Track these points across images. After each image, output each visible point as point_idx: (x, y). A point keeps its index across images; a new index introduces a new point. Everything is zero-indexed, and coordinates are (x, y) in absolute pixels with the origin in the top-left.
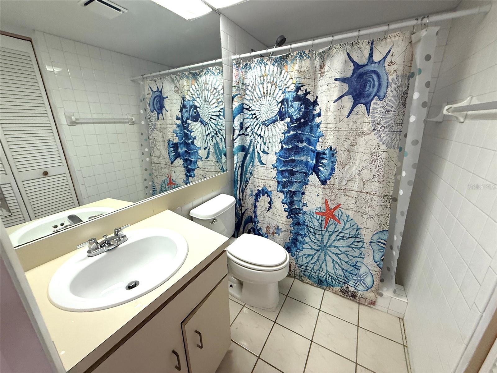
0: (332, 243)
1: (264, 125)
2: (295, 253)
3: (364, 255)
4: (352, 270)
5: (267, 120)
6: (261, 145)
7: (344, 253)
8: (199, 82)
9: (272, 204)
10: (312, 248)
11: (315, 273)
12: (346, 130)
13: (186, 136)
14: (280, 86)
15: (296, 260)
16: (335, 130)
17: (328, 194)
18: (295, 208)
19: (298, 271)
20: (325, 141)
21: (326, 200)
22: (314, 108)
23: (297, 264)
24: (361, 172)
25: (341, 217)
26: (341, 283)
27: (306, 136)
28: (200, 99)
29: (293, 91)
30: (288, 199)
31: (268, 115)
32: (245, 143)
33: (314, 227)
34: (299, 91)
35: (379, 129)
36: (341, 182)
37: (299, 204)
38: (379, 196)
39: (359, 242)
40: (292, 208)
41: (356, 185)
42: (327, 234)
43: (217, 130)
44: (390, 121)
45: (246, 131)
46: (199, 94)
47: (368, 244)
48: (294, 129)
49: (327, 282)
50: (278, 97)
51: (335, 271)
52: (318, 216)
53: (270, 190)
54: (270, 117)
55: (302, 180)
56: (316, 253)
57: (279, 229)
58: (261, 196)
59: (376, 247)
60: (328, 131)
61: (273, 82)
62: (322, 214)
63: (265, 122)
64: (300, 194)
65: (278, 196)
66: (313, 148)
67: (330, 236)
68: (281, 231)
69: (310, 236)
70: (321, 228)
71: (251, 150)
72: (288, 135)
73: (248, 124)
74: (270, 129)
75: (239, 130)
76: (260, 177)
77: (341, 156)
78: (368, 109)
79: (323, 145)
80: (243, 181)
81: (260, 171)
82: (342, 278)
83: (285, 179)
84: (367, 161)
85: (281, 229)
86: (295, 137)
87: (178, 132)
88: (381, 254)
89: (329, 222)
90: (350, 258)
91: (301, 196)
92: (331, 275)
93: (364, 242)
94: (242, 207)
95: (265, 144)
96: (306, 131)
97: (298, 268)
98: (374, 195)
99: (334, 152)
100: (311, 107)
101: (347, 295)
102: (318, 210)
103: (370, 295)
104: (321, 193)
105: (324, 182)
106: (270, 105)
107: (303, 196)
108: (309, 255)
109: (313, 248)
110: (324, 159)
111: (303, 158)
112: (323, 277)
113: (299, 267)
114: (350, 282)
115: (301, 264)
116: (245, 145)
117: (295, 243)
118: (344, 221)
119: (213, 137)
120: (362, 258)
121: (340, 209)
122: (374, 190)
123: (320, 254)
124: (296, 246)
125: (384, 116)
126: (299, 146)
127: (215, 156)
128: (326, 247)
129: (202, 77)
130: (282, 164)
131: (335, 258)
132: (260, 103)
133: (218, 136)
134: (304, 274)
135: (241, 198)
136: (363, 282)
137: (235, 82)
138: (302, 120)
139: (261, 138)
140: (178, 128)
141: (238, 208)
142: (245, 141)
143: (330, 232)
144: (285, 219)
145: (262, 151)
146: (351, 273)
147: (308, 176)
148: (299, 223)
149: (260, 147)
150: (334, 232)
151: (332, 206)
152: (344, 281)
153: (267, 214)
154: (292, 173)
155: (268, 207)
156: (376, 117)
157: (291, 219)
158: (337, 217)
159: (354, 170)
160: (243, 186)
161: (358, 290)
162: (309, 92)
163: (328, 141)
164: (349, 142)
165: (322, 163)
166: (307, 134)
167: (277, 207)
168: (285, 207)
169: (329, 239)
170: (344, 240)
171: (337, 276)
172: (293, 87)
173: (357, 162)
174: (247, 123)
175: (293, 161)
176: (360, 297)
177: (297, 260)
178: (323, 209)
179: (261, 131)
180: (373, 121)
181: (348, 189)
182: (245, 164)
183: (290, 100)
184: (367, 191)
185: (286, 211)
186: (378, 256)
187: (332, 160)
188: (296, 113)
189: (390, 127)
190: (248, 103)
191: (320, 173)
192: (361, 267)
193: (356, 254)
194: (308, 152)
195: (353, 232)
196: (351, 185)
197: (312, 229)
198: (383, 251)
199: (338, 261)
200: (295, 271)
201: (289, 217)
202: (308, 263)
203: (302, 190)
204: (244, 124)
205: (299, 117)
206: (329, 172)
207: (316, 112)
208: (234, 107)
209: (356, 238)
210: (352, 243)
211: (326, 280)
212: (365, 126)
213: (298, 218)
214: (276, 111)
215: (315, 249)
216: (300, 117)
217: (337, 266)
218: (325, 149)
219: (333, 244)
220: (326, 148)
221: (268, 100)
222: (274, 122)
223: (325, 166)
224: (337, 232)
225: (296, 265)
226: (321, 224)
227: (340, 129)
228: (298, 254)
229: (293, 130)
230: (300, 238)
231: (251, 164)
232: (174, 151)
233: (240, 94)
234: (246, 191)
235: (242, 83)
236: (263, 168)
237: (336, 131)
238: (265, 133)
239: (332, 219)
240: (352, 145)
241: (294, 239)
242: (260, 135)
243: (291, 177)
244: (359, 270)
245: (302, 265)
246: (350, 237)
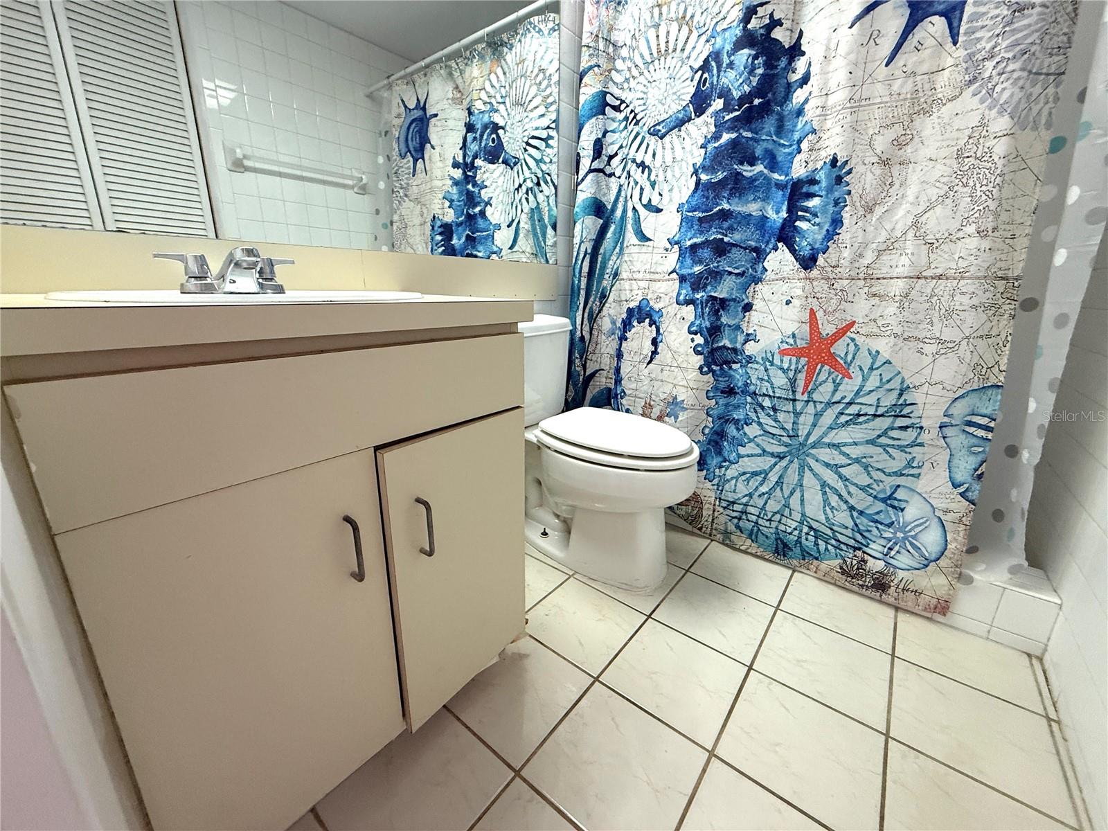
0: (825, 434)
1: (654, 135)
2: (717, 470)
3: (919, 467)
4: (878, 513)
5: (663, 121)
6: (642, 189)
7: (857, 461)
8: (506, 63)
9: (661, 341)
10: (764, 451)
11: (770, 520)
12: (880, 103)
13: (471, 199)
14: (702, 24)
15: (718, 489)
16: (848, 105)
17: (818, 295)
18: (724, 347)
19: (723, 519)
20: (817, 147)
21: (812, 313)
22: (790, 63)
23: (720, 499)
24: (923, 219)
25: (854, 358)
26: (844, 547)
27: (765, 145)
28: (506, 106)
29: (735, 24)
30: (706, 318)
31: (666, 107)
32: (604, 195)
33: (774, 392)
34: (753, 20)
35: (987, 74)
36: (861, 256)
37: (733, 336)
38: (978, 278)
39: (907, 427)
40: (715, 346)
41: (904, 260)
42: (811, 409)
43: (540, 175)
44: (1026, 37)
45: (609, 163)
46: (504, 95)
47: (935, 431)
48: (735, 125)
49: (801, 546)
50: (694, 55)
51: (826, 514)
52: (786, 359)
53: (657, 307)
54: (671, 113)
55: (748, 269)
56: (775, 464)
57: (677, 403)
58: (635, 323)
59: (958, 439)
60: (827, 115)
61: (684, 17)
62: (798, 352)
63: (657, 127)
64: (740, 309)
65: (678, 316)
66: (782, 178)
67: (818, 415)
68: (683, 408)
69: (761, 420)
70: (794, 392)
71: (618, 213)
72: (716, 145)
73: (615, 147)
74: (668, 146)
75: (591, 158)
76: (635, 276)
77: (863, 180)
78: (955, 24)
79: (812, 158)
80: (594, 292)
81: (635, 259)
82: (849, 532)
83: (700, 268)
84: (943, 180)
85: (683, 401)
86: (733, 148)
87: (455, 197)
88: (973, 461)
89: (819, 374)
90: (875, 478)
91: (741, 315)
92: (815, 525)
93: (921, 428)
95: (653, 185)
96: (765, 130)
97: (721, 510)
98: (962, 278)
99: (844, 171)
100: (783, 63)
101: (861, 583)
102: (787, 343)
103: (934, 583)
104: (799, 292)
105: (808, 263)
106: (672, 79)
107: (747, 313)
108: (755, 474)
109: (768, 450)
110: (810, 196)
111: (753, 208)
112: (790, 534)
113: (724, 508)
114: (872, 546)
115: (732, 500)
116: (603, 200)
117: (717, 443)
118: (861, 369)
119: (530, 192)
120: (912, 475)
121: (853, 335)
122: (962, 264)
123: (786, 468)
124: (719, 452)
125: (1007, 29)
126: (744, 173)
127: (531, 241)
128: (805, 449)
129: (514, 49)
131: (829, 477)
132: (647, 79)
133: (541, 191)
134: (738, 527)
135: (587, 337)
136: (911, 544)
137: (589, 34)
138: (757, 102)
139: (643, 172)
140: (454, 187)
141: (577, 361)
142: (606, 191)
143: (818, 405)
144: (695, 374)
145: (644, 206)
146: (876, 521)
147: (765, 259)
148: (733, 389)
149: (641, 194)
150: (830, 404)
151: (827, 329)
152: (852, 542)
153: (646, 372)
154: (721, 249)
155: (650, 354)
156: (979, 40)
157: (710, 377)
158: (842, 362)
159: (901, 217)
160: (591, 308)
161: (895, 567)
162: (780, 19)
163: (827, 143)
164: (891, 134)
165: (806, 210)
166: (768, 138)
167: (674, 345)
168: (695, 343)
169: (814, 425)
170: (861, 423)
171: (831, 529)
172: (736, 14)
173: (911, 193)
174: (611, 143)
175: (725, 215)
176: (901, 586)
177: (720, 488)
178: (802, 339)
179: (646, 153)
180: (971, 56)
181: (878, 276)
182: (602, 251)
183: (726, 52)
184: (939, 271)
185: (698, 353)
186: (965, 467)
187: (837, 194)
188: (741, 81)
189: (1026, 56)
190: (617, 92)
191: (797, 239)
192: (907, 501)
193: (895, 465)
194: (769, 189)
195: (889, 400)
196: (888, 264)
197: (767, 398)
198: (983, 451)
199: (839, 485)
200: (713, 520)
201: (705, 369)
202: (750, 495)
203: (744, 297)
204: (604, 146)
205: (748, 91)
206: (824, 232)
208: (582, 99)
209: (897, 416)
210: (885, 434)
211: (800, 543)
212: (942, 79)
213: (730, 376)
214: (688, 93)
215: (772, 455)
216: (750, 91)
217: (834, 500)
218: (816, 169)
219: (826, 440)
220: (819, 165)
221: (667, 68)
222: (680, 123)
223: (815, 215)
224: (839, 402)
225: (717, 503)
226: (793, 382)
227: (863, 103)
228: (724, 475)
229: (731, 129)
230: (732, 430)
232: (443, 243)
233: (599, 66)
234: (599, 321)
235: (606, 40)
236: (644, 249)
237: (851, 107)
238: (654, 155)
239: (826, 367)
240: (899, 144)
241: (716, 433)
242: (642, 166)
243: (718, 259)
244: (902, 510)
245: (733, 503)
246: (879, 416)
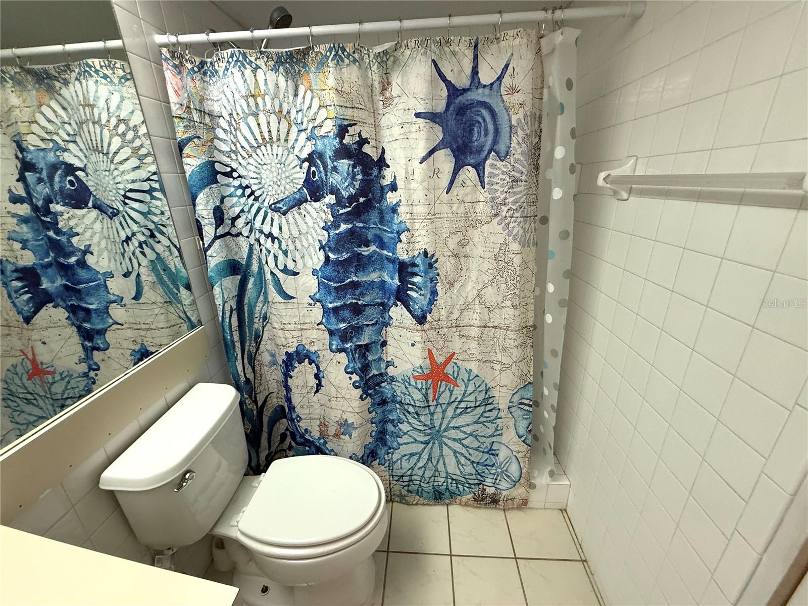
0: (450, 422)
1: (276, 212)
2: (386, 456)
3: (501, 430)
4: (486, 460)
5: (282, 200)
6: (276, 257)
7: (471, 435)
8: (65, 99)
9: (323, 377)
10: (416, 440)
11: (428, 482)
12: (448, 217)
13: (59, 248)
14: (299, 121)
15: (389, 469)
16: (428, 217)
17: (431, 340)
18: (374, 375)
19: (397, 488)
20: (412, 240)
21: (430, 351)
22: (380, 173)
23: (393, 476)
24: (482, 293)
25: (458, 375)
26: (473, 486)
27: (374, 231)
28: (78, 146)
29: (332, 134)
30: (358, 362)
31: (282, 188)
32: (236, 253)
33: (415, 403)
34: (346, 137)
35: (504, 214)
36: (452, 313)
37: (378, 366)
38: (516, 331)
39: (492, 409)
40: (368, 377)
41: (475, 316)
42: (439, 409)
43: (152, 226)
44: (521, 198)
45: (233, 225)
46: (72, 133)
47: (506, 411)
48: (348, 217)
49: (449, 491)
50: (298, 146)
51: (460, 469)
52: (419, 382)
53: (313, 349)
54: (287, 193)
55: (379, 319)
56: (425, 448)
57: (348, 425)
58: (296, 365)
59: (517, 413)
60: (415, 219)
61: (281, 112)
62: (425, 377)
63: (278, 205)
64: (379, 347)
65: (335, 361)
66: (390, 254)
67: (444, 412)
68: (354, 428)
69: (410, 421)
70: (427, 402)
71: (255, 267)
72: (337, 232)
73: (237, 210)
74: (291, 220)
75: (214, 226)
76: (286, 327)
77: (445, 266)
78: (481, 175)
79: (410, 248)
80: (248, 338)
81: (284, 314)
82: (474, 477)
83: (344, 325)
84: (490, 271)
85: (353, 423)
86: (351, 236)
87: (29, 236)
88: (526, 423)
89: (440, 387)
90: (481, 441)
91: (380, 350)
92: (455, 477)
93: (499, 409)
94: (255, 394)
95: (285, 253)
96: (372, 221)
97: (395, 482)
98: (508, 330)
99: (433, 260)
100: (375, 172)
101: (485, 502)
102: (417, 372)
103: (519, 492)
104: (418, 339)
105: (421, 320)
106: (282, 165)
107: (384, 348)
108: (412, 455)
109: (418, 439)
110: (414, 274)
111: (374, 276)
112: (442, 486)
113: (397, 481)
114: (487, 480)
115: (401, 474)
116: (236, 258)
117: (382, 439)
118: (463, 380)
119: (144, 246)
120: (499, 435)
121: (455, 361)
122: (507, 322)
123: (432, 448)
124: (385, 443)
125: (510, 190)
126: (363, 253)
127: (160, 290)
128: (441, 433)
129: (71, 86)
130: (334, 294)
131: (457, 447)
132: (257, 161)
133: (159, 242)
134: (409, 491)
135: (250, 376)
136: (506, 475)
137: (178, 106)
138: (362, 200)
139: (273, 242)
140: (24, 226)
141: (247, 401)
142: (237, 250)
143: (443, 406)
144: (356, 403)
145: (281, 271)
146: (486, 465)
147: (389, 310)
148: (385, 399)
149: (276, 261)
150: (449, 404)
151: (440, 360)
152: (476, 482)
153: (315, 399)
154: (357, 310)
155: (315, 386)
156: (496, 190)
157: (369, 400)
158: (452, 377)
159: (470, 290)
160: (249, 351)
161: (500, 490)
162: (366, 138)
163: (418, 239)
164: (457, 238)
165: (413, 284)
166: (375, 226)
167: (336, 382)
168: (353, 380)
169: (443, 418)
170: (469, 413)
171: (465, 478)
172: (329, 127)
173: (473, 275)
174: (231, 207)
175: (355, 285)
176: (505, 499)
177: (391, 468)
178: (427, 369)
179: (272, 225)
180: (493, 199)
181: (464, 325)
182: (246, 301)
183: (328, 156)
184: (496, 324)
185: (356, 387)
186: (522, 426)
187: (431, 275)
188: (346, 184)
189: (522, 209)
190: (226, 160)
191: (411, 304)
192: (498, 450)
193: (490, 432)
194: (382, 262)
195: (481, 397)
196: (468, 317)
197: (411, 407)
198: (530, 417)
199: (464, 451)
200: (390, 490)
201: (365, 396)
202: (412, 468)
203: (380, 338)
204: (225, 211)
205: (354, 193)
206: (428, 300)
207: (386, 182)
208: (188, 170)
209: (486, 405)
210: (482, 415)
211: (448, 489)
212: (480, 207)
213: (382, 392)
214: (300, 178)
215: (422, 442)
216: (355, 193)
217: (463, 460)
218: (414, 256)
219: (451, 425)
220: (416, 253)
221: (275, 155)
222: (299, 203)
223: (420, 289)
224: (454, 401)
225: (391, 479)
226: (426, 396)
227: (437, 216)
228: (392, 458)
229: (346, 221)
230: (390, 427)
231: (261, 298)
232: (26, 289)
233: (199, 138)
234: (258, 357)
235: (200, 111)
236: (290, 306)
237: (431, 219)
238: (280, 228)
239: (444, 382)
240: (462, 244)
241: (380, 432)
242: (270, 235)
243: (357, 317)
244: (497, 455)
245: (402, 476)
246: (478, 406)
